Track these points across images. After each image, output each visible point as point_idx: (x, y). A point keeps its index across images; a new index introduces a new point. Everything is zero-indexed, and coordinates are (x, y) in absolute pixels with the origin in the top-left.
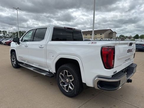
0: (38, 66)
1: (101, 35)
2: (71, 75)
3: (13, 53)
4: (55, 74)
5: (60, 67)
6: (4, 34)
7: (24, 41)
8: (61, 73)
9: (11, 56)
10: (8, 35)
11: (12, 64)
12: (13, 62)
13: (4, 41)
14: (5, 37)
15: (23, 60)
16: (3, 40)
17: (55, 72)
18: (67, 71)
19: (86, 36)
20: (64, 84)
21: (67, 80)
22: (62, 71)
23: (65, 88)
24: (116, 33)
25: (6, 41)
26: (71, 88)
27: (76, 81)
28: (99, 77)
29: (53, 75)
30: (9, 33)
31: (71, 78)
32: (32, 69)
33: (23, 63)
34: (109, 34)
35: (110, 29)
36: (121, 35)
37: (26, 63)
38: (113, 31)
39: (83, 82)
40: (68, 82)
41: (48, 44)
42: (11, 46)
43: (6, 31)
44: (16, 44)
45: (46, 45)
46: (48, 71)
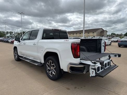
0: (33, 59)
1: (93, 33)
2: (54, 64)
3: (15, 49)
4: (44, 63)
5: (47, 59)
6: (11, 35)
7: (23, 40)
8: (47, 63)
9: (14, 51)
10: (14, 35)
11: (15, 58)
12: (16, 56)
13: (10, 41)
14: (11, 37)
15: (22, 55)
16: (9, 39)
17: (44, 62)
18: (51, 61)
19: (80, 35)
20: (50, 70)
21: (52, 68)
22: (48, 61)
23: (50, 73)
24: (107, 32)
25: (11, 40)
26: (54, 73)
27: (57, 68)
28: (71, 64)
29: (42, 65)
30: (15, 33)
31: (53, 66)
32: (28, 61)
33: (23, 57)
34: (101, 32)
35: (102, 28)
36: (112, 33)
37: (25, 57)
38: (105, 30)
39: (61, 68)
40: (52, 69)
41: (39, 42)
42: (14, 44)
43: (12, 32)
44: (18, 42)
45: (38, 42)
46: (40, 62)
